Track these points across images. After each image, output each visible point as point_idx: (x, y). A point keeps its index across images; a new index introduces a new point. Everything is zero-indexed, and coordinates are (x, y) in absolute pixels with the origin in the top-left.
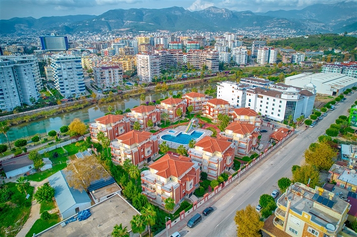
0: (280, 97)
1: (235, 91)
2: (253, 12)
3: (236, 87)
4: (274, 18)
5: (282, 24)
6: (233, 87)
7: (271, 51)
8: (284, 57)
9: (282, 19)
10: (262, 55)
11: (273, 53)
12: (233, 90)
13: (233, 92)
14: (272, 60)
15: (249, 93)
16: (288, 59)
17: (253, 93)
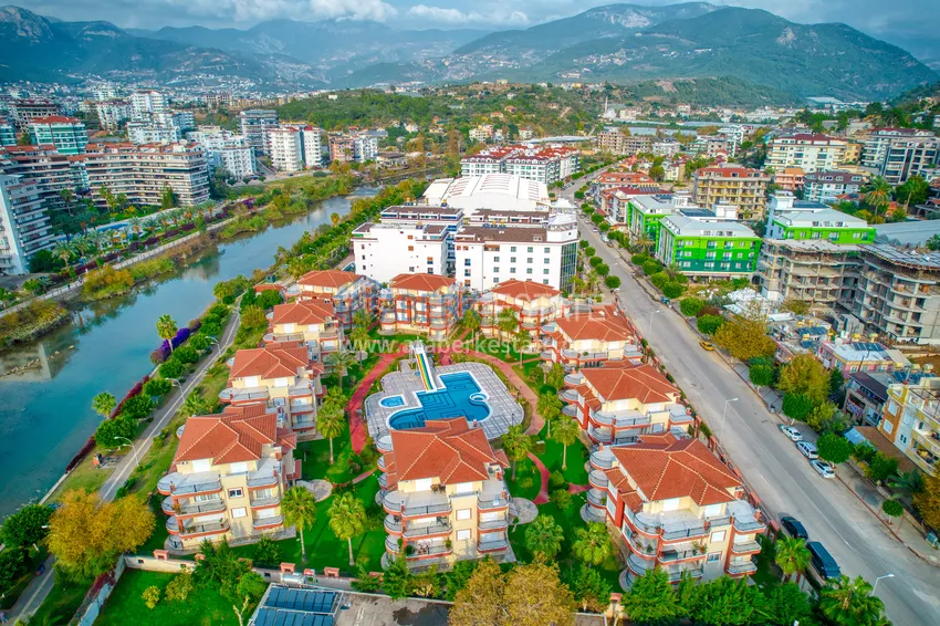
0: (545, 240)
1: (418, 247)
2: (119, 26)
3: (419, 234)
4: (189, 46)
5: (216, 63)
6: (410, 237)
7: (306, 133)
8: (335, 146)
9: (212, 50)
10: (286, 148)
11: (312, 139)
12: (412, 243)
13: (411, 248)
14: (312, 159)
15: (462, 245)
16: (347, 152)
17: (476, 241)
